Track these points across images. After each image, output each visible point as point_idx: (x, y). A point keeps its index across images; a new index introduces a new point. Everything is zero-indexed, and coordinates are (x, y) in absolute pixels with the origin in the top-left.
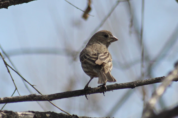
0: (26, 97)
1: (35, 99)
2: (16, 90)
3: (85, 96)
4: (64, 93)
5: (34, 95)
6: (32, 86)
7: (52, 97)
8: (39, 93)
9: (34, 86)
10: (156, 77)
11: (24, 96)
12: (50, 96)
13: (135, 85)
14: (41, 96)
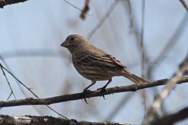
0: (23, 100)
1: (32, 102)
2: (12, 94)
3: (84, 99)
4: (62, 96)
5: (31, 98)
6: (29, 89)
7: (49, 101)
8: (36, 96)
9: (31, 89)
10: (158, 80)
11: (21, 100)
12: (47, 99)
13: (136, 88)
14: (39, 100)
